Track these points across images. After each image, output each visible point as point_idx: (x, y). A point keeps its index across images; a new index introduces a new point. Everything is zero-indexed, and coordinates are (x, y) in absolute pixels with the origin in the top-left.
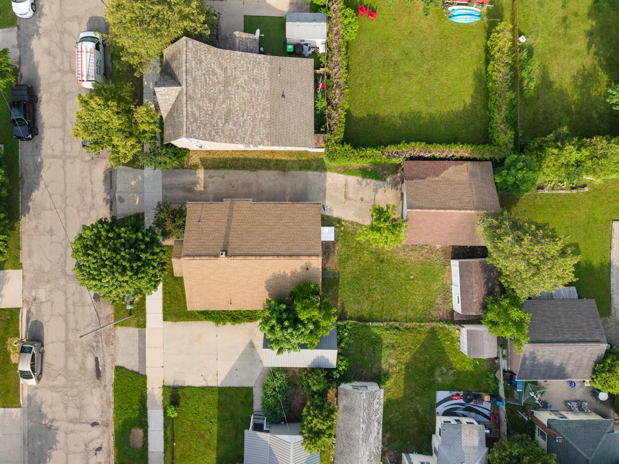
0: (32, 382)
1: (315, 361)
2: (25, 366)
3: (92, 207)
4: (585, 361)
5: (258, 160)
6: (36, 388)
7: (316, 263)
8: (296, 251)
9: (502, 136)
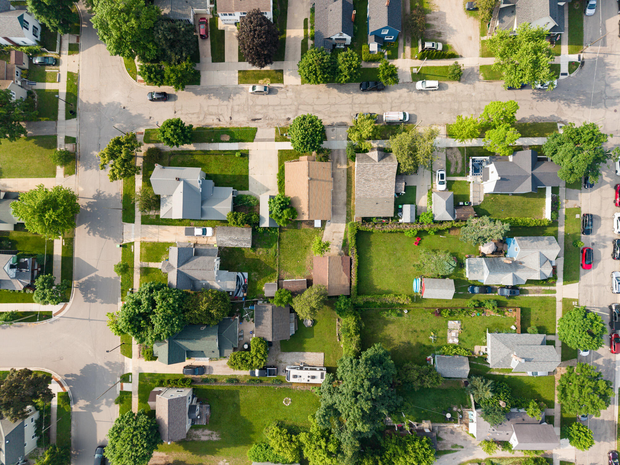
0: (251, 90)
1: (263, 218)
2: (258, 88)
3: (330, 117)
4: (264, 333)
5: (351, 193)
6: (247, 91)
7: (306, 218)
8: (311, 209)
9: (361, 299)
